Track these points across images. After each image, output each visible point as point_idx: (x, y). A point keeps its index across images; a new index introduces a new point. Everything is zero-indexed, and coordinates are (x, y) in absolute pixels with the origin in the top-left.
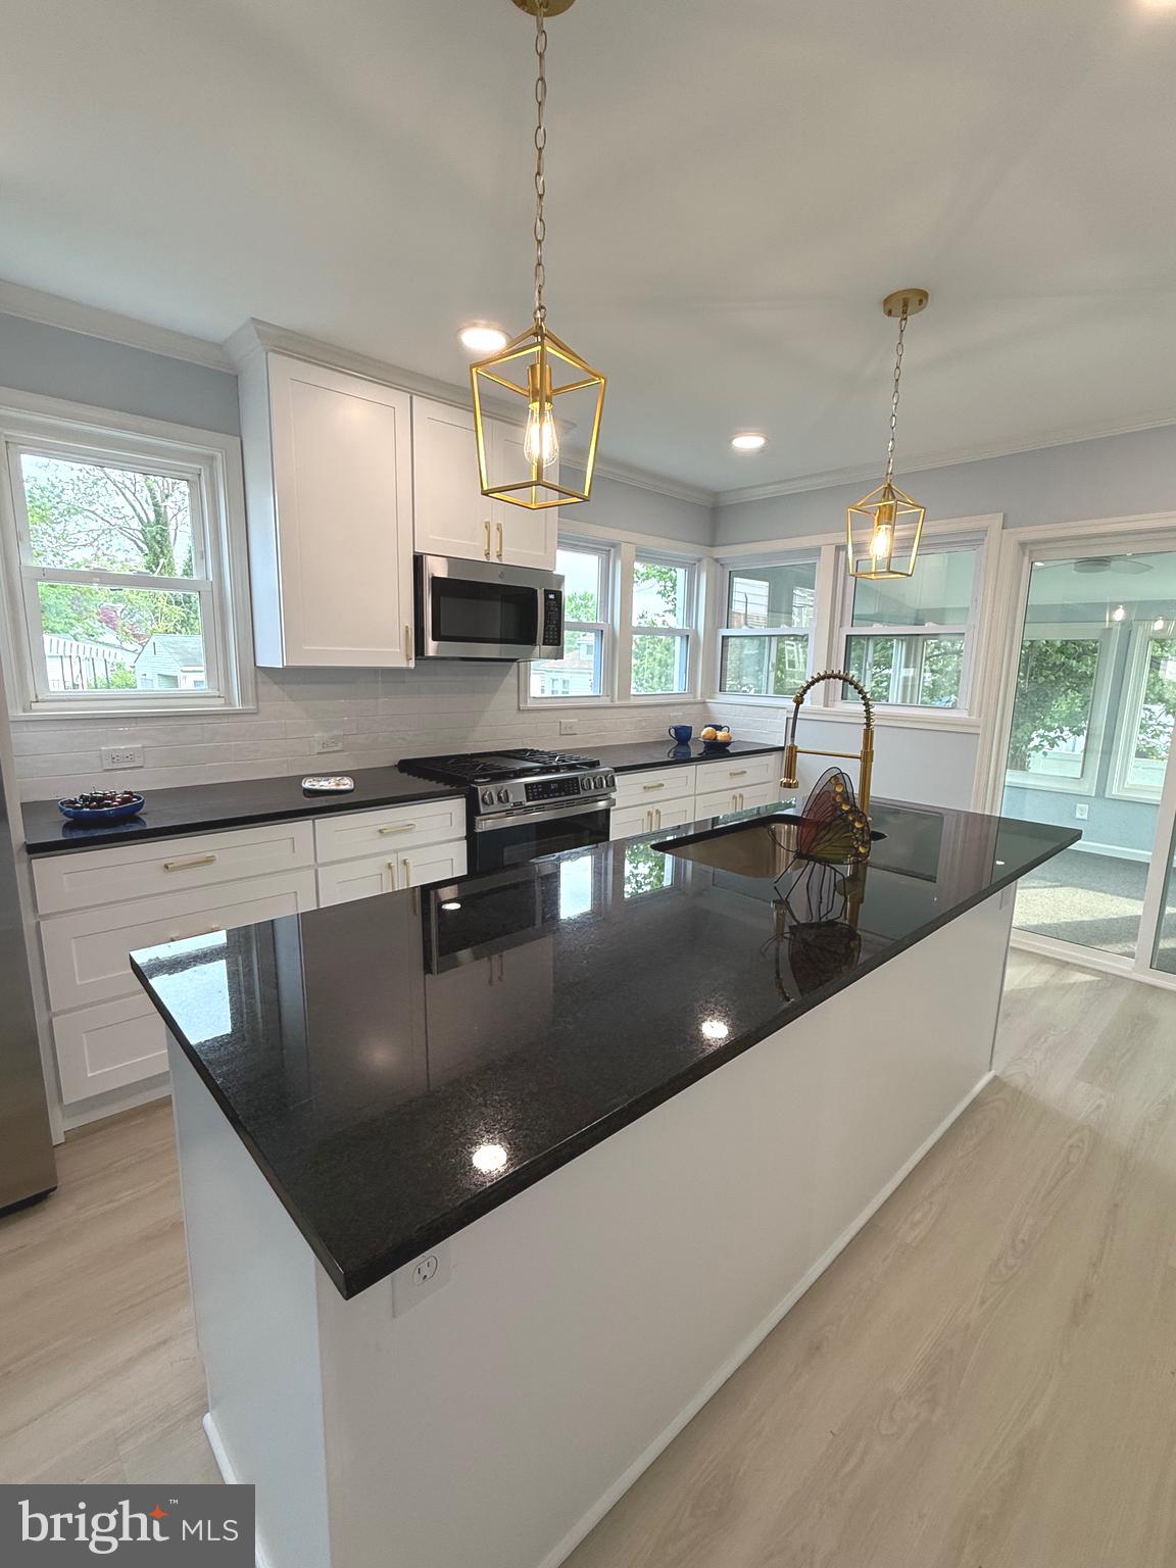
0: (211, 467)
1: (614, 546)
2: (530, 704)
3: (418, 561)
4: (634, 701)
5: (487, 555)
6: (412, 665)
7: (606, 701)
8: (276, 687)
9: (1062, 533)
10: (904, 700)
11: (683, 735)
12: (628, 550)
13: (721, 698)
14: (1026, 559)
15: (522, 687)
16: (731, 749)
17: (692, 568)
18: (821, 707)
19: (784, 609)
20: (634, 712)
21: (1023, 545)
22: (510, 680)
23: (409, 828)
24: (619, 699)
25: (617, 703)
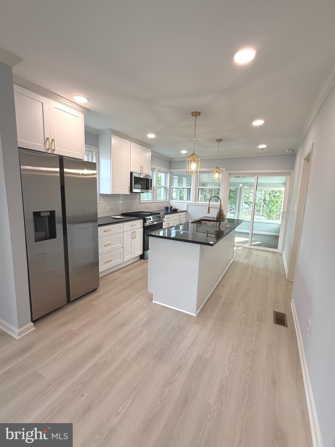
0: (92, 153)
1: (154, 169)
2: (141, 202)
3: (131, 174)
4: (158, 201)
5: (140, 172)
6: (129, 193)
7: (152, 201)
8: (102, 198)
9: (235, 172)
10: (201, 201)
11: (167, 208)
12: (157, 170)
13: (172, 201)
14: (229, 176)
15: (140, 199)
16: (178, 211)
17: (166, 173)
18: (194, 202)
19: (181, 182)
20: (158, 203)
21: (229, 174)
22: (138, 196)
23: (135, 225)
24: (155, 201)
25: (155, 202)
